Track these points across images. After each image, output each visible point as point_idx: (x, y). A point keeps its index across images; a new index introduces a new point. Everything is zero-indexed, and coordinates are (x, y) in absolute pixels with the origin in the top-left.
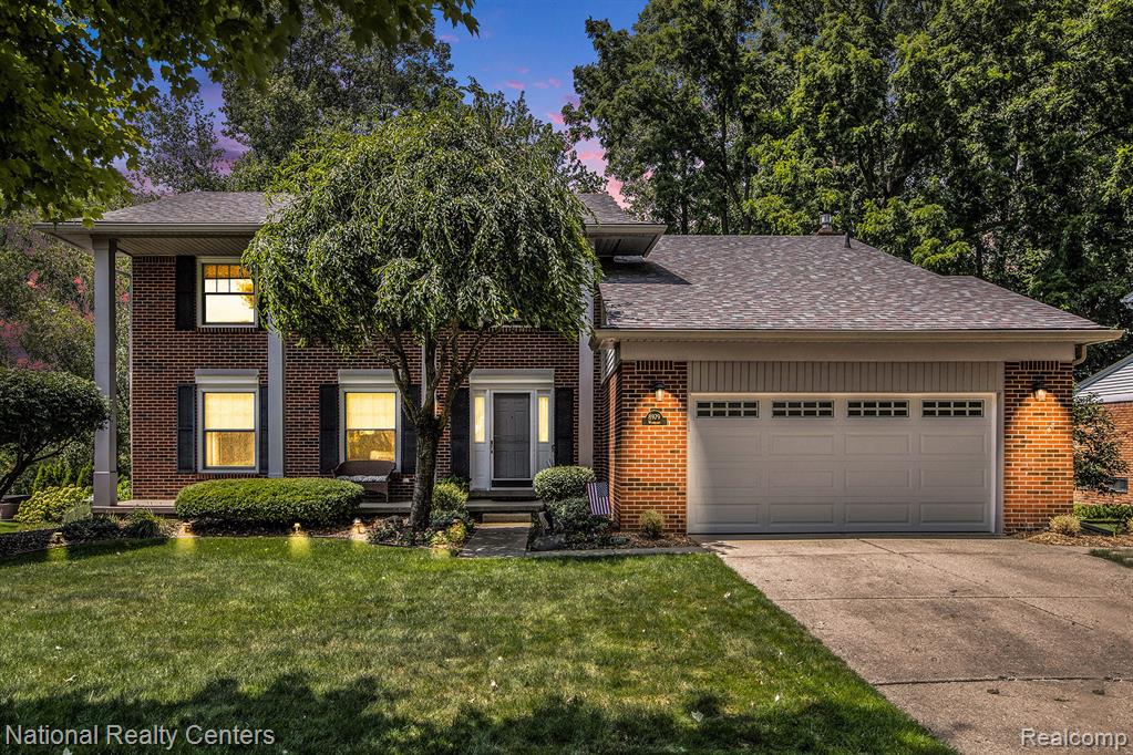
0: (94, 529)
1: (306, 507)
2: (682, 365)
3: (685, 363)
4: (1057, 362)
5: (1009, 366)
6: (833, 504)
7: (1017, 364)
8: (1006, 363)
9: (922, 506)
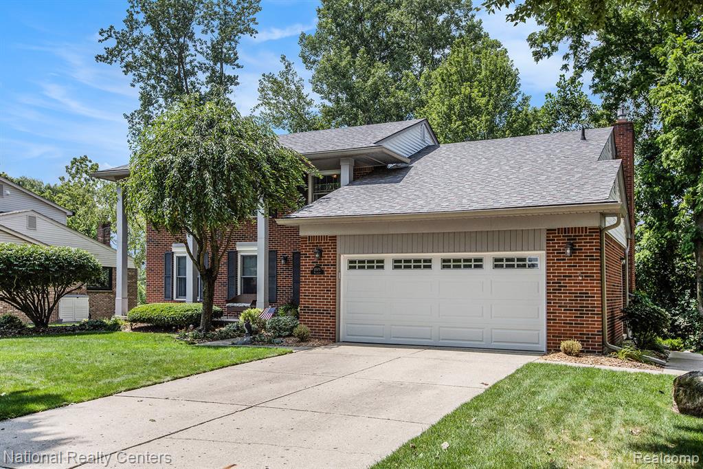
0: (92, 326)
1: (173, 318)
2: (334, 238)
3: (335, 237)
4: (586, 228)
5: (550, 231)
6: (431, 327)
7: (555, 230)
8: (548, 230)
9: (493, 330)
